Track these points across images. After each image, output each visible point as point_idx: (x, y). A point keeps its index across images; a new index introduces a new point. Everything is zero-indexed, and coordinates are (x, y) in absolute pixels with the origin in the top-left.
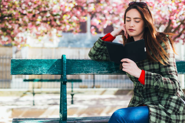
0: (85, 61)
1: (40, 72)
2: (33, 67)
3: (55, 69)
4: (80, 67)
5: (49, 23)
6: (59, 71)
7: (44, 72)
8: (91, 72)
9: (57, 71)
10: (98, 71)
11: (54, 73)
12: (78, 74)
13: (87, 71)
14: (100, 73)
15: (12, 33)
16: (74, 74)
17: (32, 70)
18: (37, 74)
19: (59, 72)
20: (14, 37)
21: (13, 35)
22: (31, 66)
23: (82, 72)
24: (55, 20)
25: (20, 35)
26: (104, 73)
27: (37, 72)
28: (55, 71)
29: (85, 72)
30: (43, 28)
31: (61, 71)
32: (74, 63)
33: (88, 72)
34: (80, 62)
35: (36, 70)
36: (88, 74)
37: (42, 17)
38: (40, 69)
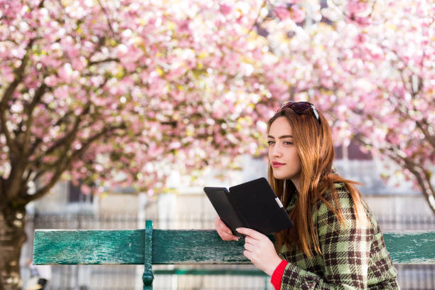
0: (195, 234)
1: (97, 258)
2: (81, 248)
3: (129, 251)
4: (184, 246)
5: (210, 139)
6: (138, 255)
7: (105, 259)
8: (208, 259)
9: (133, 256)
10: (226, 255)
11: (126, 261)
12: (180, 262)
13: (201, 255)
14: (229, 261)
15: (133, 164)
16: (171, 262)
17: (79, 254)
18: (90, 264)
19: (137, 258)
20: (137, 172)
21: (135, 167)
22: (78, 245)
23: (189, 258)
24: (223, 132)
25: (149, 167)
26: (240, 261)
27: (90, 259)
28: (128, 256)
29: (195, 259)
30: (199, 151)
31: (141, 256)
32: (171, 237)
33: (201, 259)
34: (186, 235)
35: (87, 254)
36: (202, 262)
37: (197, 126)
38: (96, 252)
